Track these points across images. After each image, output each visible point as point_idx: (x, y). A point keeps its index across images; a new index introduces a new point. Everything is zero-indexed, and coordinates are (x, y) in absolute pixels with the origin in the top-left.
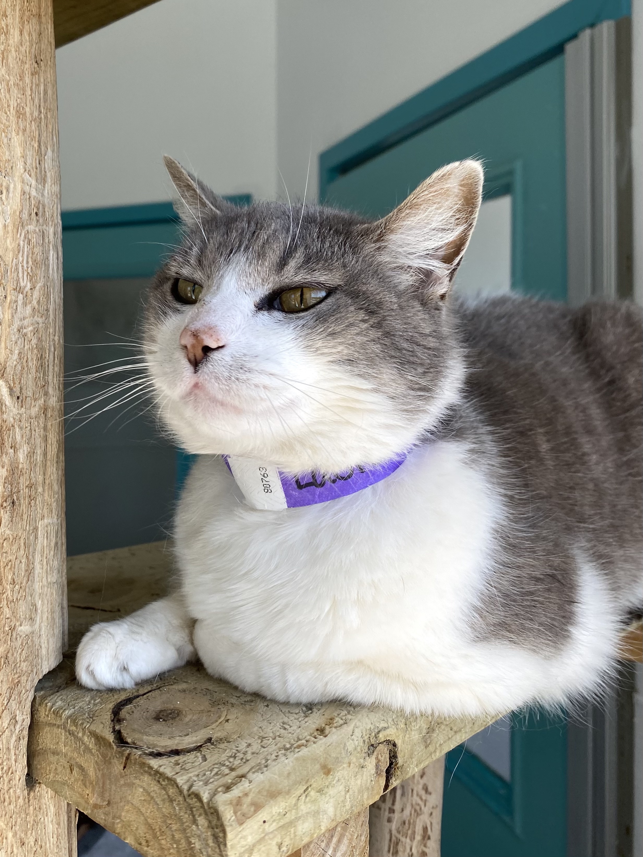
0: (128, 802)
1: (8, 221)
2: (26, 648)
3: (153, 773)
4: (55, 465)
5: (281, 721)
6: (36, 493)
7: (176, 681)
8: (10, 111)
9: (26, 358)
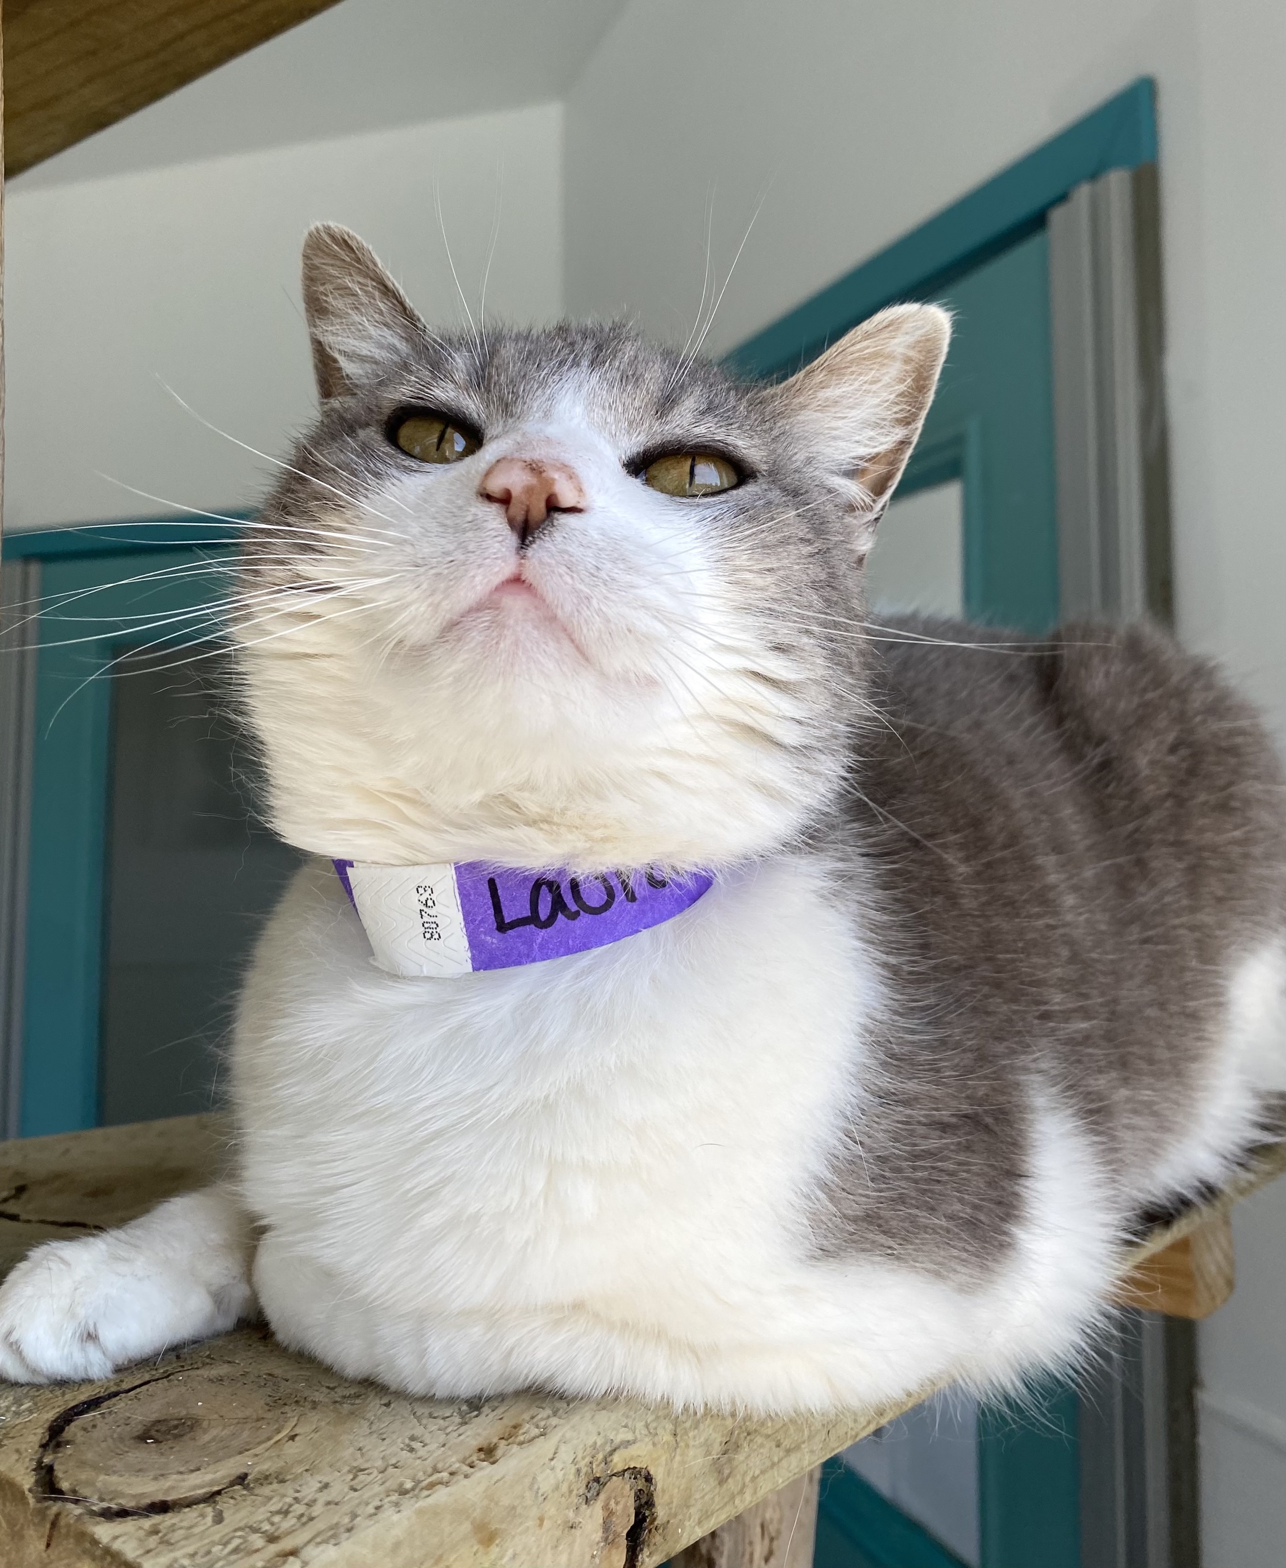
3: (98, 1552)
5: (409, 1433)
7: (208, 1361)
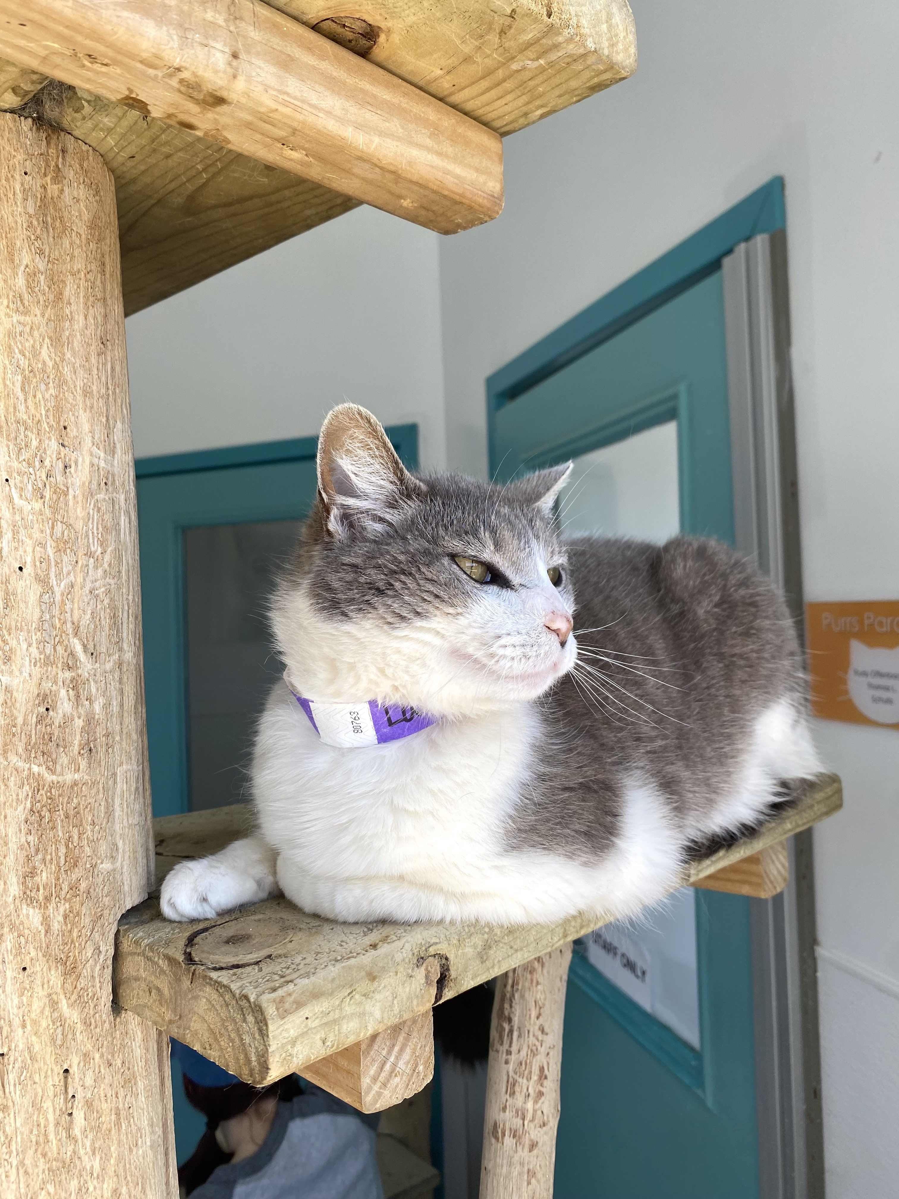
0: (195, 1013)
1: (77, 492)
2: (108, 883)
4: (133, 715)
5: (341, 939)
6: (113, 741)
7: (254, 913)
8: (76, 391)
9: (98, 617)
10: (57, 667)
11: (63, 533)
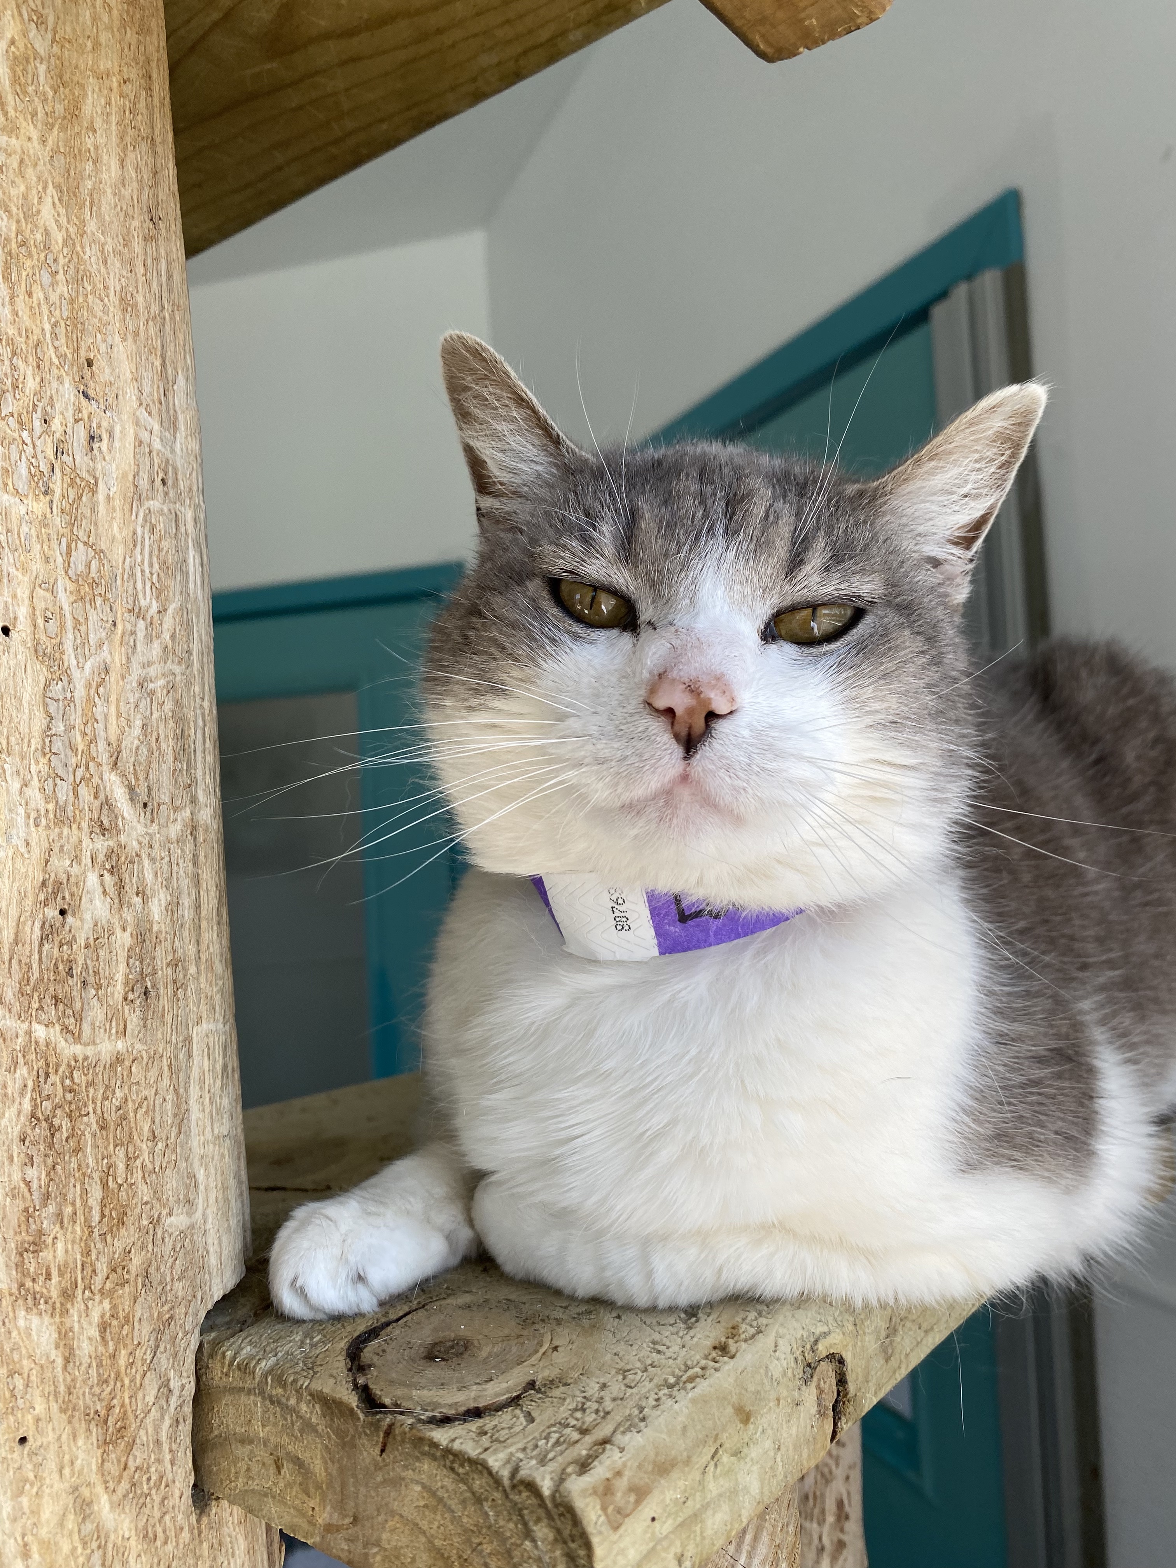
0: (392, 1513)
1: (114, 490)
2: (181, 1254)
3: (438, 1454)
4: (215, 928)
5: (650, 1339)
6: (185, 976)
7: (451, 1293)
8: (108, 296)
9: (155, 734)
10: (79, 828)
11: (88, 566)
